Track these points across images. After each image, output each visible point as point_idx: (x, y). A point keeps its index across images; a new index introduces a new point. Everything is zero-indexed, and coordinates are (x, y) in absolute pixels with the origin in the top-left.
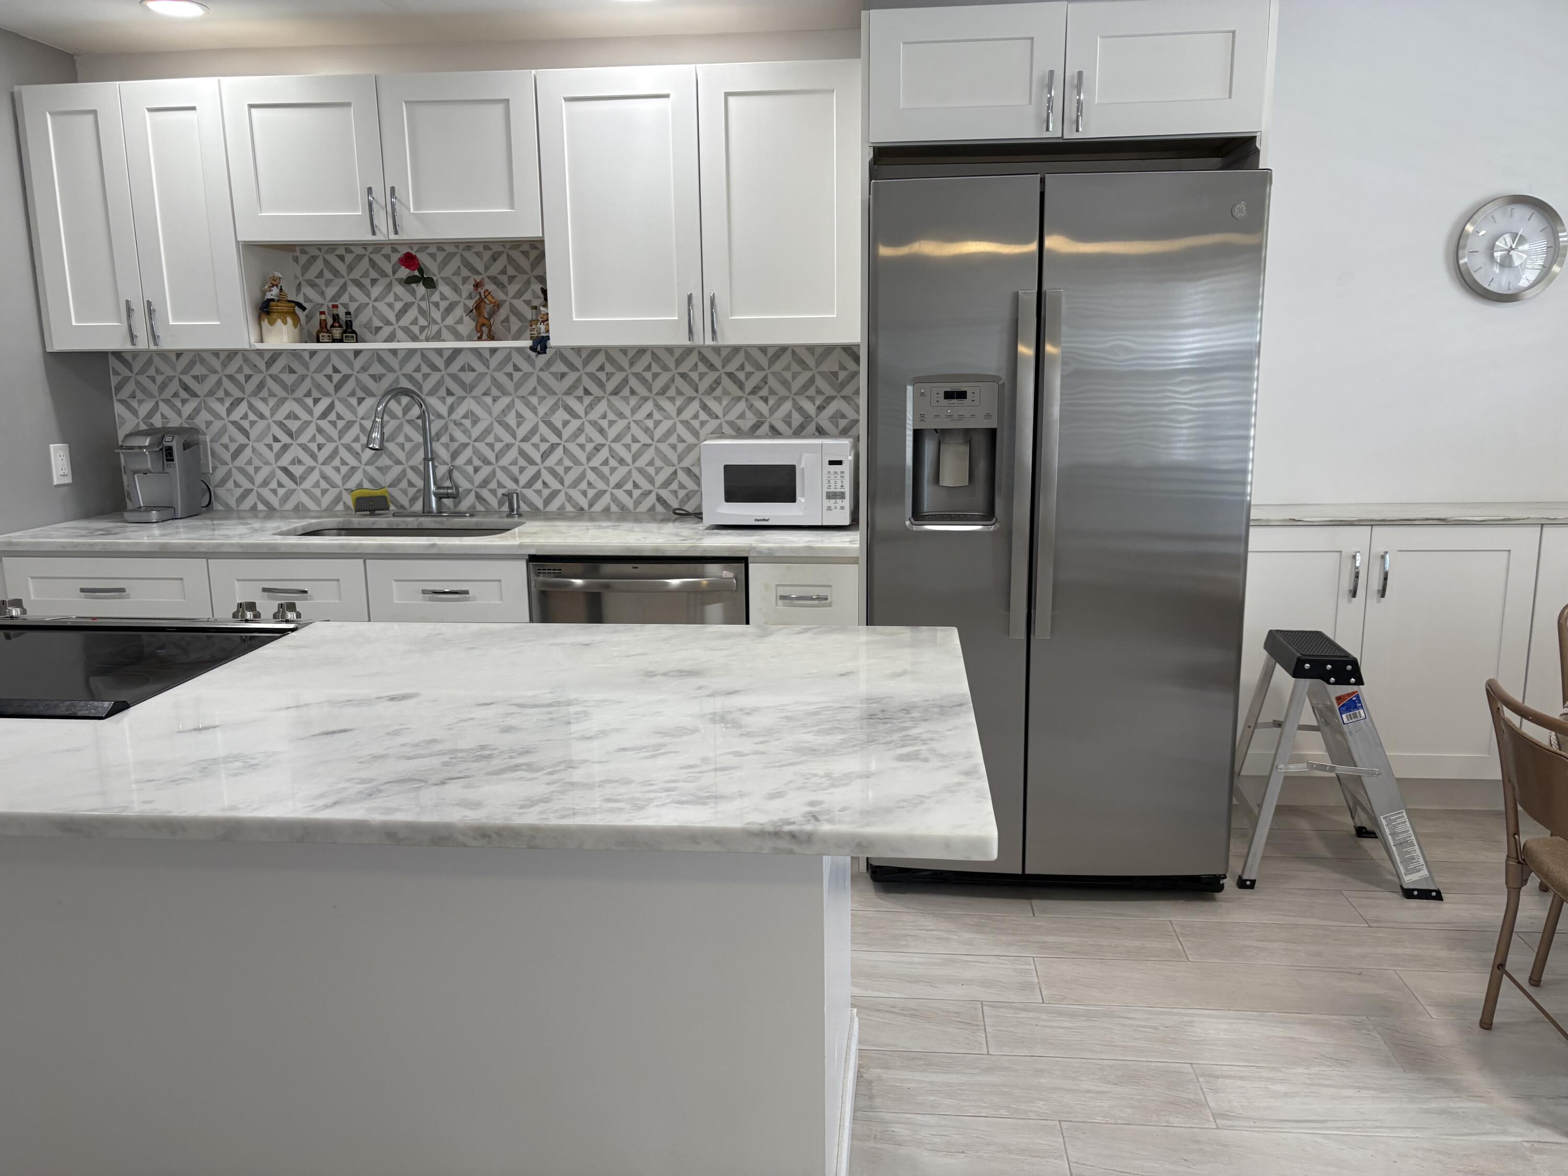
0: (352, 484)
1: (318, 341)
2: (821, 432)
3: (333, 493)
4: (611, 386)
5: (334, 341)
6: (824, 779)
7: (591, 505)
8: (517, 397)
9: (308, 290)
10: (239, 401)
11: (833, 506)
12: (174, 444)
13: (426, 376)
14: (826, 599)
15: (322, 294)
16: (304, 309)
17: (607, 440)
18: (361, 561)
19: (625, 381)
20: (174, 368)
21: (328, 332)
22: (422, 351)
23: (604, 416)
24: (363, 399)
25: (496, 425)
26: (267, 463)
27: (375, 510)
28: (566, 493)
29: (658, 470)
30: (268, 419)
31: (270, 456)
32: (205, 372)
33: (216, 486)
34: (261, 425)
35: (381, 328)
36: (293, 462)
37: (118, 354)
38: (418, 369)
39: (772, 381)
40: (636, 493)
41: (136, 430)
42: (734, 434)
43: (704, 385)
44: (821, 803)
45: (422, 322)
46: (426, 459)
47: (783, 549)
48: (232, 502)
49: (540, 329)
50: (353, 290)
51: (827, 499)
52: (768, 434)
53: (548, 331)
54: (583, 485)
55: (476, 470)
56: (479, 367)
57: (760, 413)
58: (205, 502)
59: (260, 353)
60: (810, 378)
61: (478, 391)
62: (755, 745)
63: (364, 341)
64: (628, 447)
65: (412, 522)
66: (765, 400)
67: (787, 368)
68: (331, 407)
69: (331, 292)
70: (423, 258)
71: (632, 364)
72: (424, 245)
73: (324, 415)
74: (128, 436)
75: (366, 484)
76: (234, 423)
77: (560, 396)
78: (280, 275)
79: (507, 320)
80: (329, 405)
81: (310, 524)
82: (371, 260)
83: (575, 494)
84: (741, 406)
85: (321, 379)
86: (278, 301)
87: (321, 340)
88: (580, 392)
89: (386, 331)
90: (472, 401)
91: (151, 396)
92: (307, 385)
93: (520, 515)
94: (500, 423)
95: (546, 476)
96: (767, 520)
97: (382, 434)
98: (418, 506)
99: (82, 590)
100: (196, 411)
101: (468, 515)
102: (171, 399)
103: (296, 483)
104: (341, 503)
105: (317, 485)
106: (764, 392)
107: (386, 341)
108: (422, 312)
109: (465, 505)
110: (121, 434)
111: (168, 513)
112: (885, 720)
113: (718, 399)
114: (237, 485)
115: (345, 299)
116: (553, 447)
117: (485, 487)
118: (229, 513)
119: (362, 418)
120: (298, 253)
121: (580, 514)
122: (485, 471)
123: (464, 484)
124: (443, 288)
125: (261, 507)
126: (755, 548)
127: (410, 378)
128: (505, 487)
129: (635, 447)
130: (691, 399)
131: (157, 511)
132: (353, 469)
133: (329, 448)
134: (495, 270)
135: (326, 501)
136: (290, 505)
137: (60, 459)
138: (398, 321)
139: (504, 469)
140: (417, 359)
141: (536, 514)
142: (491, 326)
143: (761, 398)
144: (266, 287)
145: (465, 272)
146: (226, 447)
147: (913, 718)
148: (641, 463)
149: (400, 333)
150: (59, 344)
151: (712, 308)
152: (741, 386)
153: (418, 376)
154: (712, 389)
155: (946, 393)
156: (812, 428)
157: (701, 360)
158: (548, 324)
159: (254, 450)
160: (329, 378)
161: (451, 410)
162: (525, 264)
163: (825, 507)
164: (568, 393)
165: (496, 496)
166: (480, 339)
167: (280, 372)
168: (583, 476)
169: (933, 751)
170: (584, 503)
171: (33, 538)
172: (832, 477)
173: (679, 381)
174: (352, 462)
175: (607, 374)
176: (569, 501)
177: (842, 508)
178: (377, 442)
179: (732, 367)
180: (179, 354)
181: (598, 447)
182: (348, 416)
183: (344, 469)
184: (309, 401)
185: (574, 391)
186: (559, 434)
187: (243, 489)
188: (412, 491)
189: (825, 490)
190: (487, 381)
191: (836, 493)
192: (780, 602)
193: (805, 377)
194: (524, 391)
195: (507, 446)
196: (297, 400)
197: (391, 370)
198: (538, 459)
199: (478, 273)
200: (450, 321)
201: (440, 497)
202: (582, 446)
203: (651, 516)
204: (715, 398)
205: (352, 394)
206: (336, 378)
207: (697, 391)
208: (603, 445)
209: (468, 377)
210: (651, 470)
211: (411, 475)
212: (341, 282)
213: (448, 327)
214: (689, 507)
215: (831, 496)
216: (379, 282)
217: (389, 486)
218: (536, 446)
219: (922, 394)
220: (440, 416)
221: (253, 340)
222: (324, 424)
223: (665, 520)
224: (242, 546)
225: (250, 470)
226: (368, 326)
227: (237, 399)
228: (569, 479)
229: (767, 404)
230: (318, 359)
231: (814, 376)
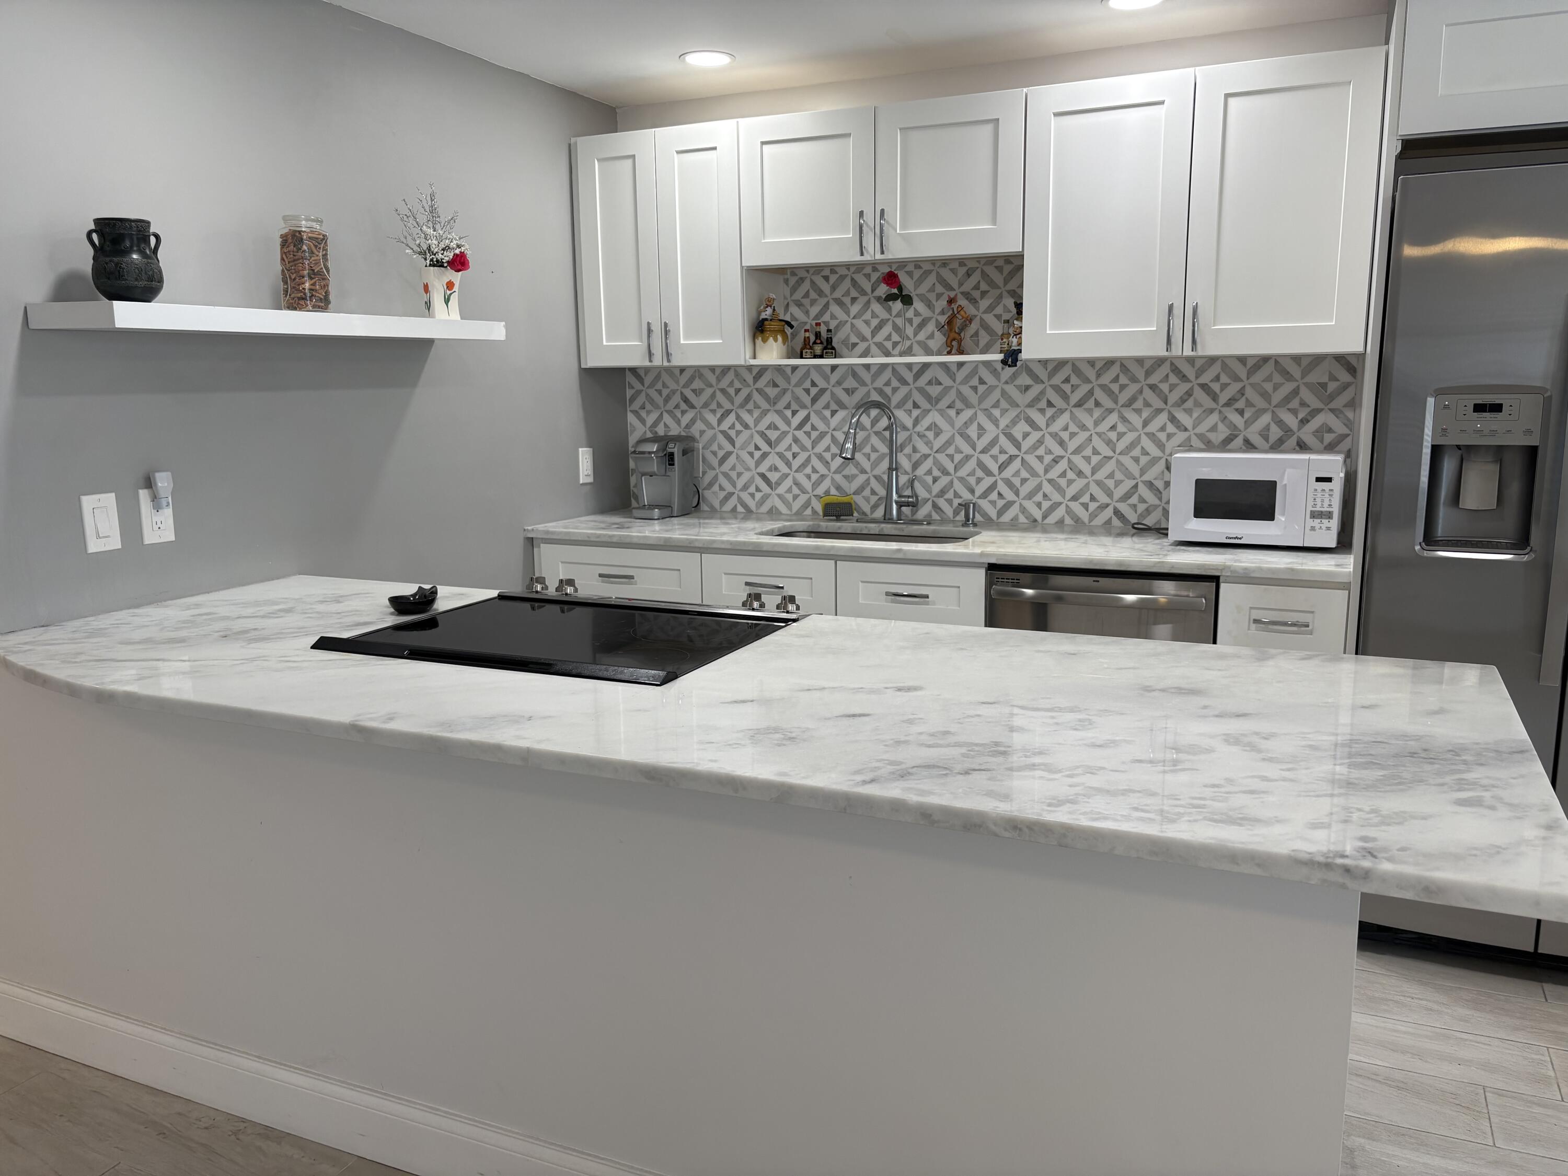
0: (820, 491)
1: (802, 357)
2: (1302, 447)
3: (803, 498)
4: (1075, 398)
5: (815, 357)
6: (1372, 815)
7: (1045, 517)
8: (980, 409)
9: (794, 310)
10: (728, 412)
11: (1318, 526)
12: (675, 450)
13: (895, 390)
14: (1307, 626)
15: (807, 313)
16: (791, 327)
17: (1066, 452)
18: (833, 562)
19: (1091, 393)
20: (677, 382)
21: (811, 348)
22: (893, 365)
23: (1066, 429)
24: (836, 411)
25: (958, 437)
26: (748, 469)
27: (841, 516)
28: (1021, 504)
29: (1118, 483)
30: (751, 429)
31: (751, 463)
32: (702, 386)
33: (704, 489)
34: (746, 434)
35: (857, 344)
36: (770, 469)
37: (633, 370)
38: (888, 384)
39: (1250, 393)
40: (1093, 506)
41: (643, 438)
42: (1203, 447)
43: (1173, 397)
44: (1374, 839)
45: (895, 337)
46: (890, 469)
47: (1260, 569)
48: (716, 504)
49: (1012, 342)
50: (835, 309)
51: (1311, 518)
52: (1241, 448)
53: (1020, 344)
54: (1039, 497)
55: (935, 480)
56: (947, 381)
57: (1235, 425)
58: (695, 504)
59: (750, 368)
60: (1294, 390)
61: (943, 404)
62: (1282, 772)
63: (841, 357)
64: (1088, 459)
65: (874, 528)
66: (1241, 412)
67: (1269, 379)
68: (807, 418)
69: (814, 310)
70: (903, 278)
71: (1099, 375)
72: (903, 263)
73: (800, 426)
74: (643, 441)
75: (833, 491)
76: (723, 432)
77: (1022, 408)
78: (774, 297)
79: (976, 334)
80: (804, 418)
81: (784, 526)
82: (852, 279)
83: (1030, 506)
84: (1214, 418)
85: (800, 392)
86: (771, 320)
87: (804, 356)
88: (1043, 404)
89: (862, 346)
90: (936, 413)
91: (657, 407)
92: (787, 397)
93: (975, 525)
94: (961, 435)
95: (1002, 487)
96: (1240, 539)
97: (855, 444)
98: (879, 513)
99: (601, 575)
100: (693, 421)
101: (925, 523)
102: (673, 410)
103: (772, 489)
104: (810, 508)
105: (789, 490)
106: (1240, 404)
107: (860, 357)
108: (896, 328)
109: (922, 513)
110: (632, 439)
111: (667, 512)
112: (1431, 760)
113: (1189, 412)
114: (721, 488)
115: (826, 317)
116: (1012, 458)
117: (942, 497)
118: (714, 513)
119: (834, 430)
120: (788, 276)
121: (1033, 525)
122: (944, 481)
123: (922, 493)
124: (918, 305)
125: (740, 509)
126: (1229, 567)
127: (880, 392)
128: (961, 497)
129: (1095, 459)
130: (1159, 411)
131: (659, 509)
132: (823, 477)
133: (803, 457)
134: (968, 286)
135: (796, 506)
136: (765, 508)
137: (585, 461)
138: (873, 337)
139: (961, 479)
140: (887, 374)
141: (990, 524)
142: (961, 341)
143: (1237, 410)
144: (762, 308)
145: (939, 289)
146: (715, 453)
147: (1465, 760)
148: (1100, 475)
149: (874, 349)
150: (592, 361)
151: (1194, 319)
152: (1215, 398)
153: (888, 390)
154: (1183, 401)
155: (1475, 405)
156: (1292, 442)
157: (1172, 371)
158: (1020, 337)
159: (738, 457)
160: (807, 391)
161: (916, 422)
162: (998, 279)
163: (1308, 527)
164: (1031, 405)
165: (952, 506)
166: (949, 353)
167: (765, 386)
168: (1039, 487)
169: (1500, 799)
170: (1038, 514)
171: (565, 528)
172: (1319, 495)
173: (1147, 393)
174: (822, 469)
175: (1072, 386)
176: (1023, 513)
177: (1328, 528)
178: (850, 451)
179: (1205, 378)
180: (682, 370)
181: (1056, 459)
182: (821, 427)
183: (814, 477)
184: (788, 413)
185: (1037, 403)
186: (1018, 446)
187: (727, 492)
188: (874, 499)
189: (1310, 508)
190: (952, 395)
191: (1322, 512)
192: (1253, 626)
193: (1288, 387)
194: (988, 403)
195: (967, 457)
196: (778, 412)
197: (863, 384)
198: (995, 470)
199: (952, 289)
200: (922, 336)
201: (900, 505)
202: (1040, 458)
203: (1107, 529)
204: (1185, 410)
205: (827, 407)
206: (814, 391)
207: (1166, 403)
208: (1062, 457)
209: (934, 391)
210: (1110, 483)
211: (874, 484)
212: (823, 301)
213: (919, 343)
214: (1150, 521)
215: (1314, 515)
216: (858, 300)
217: (854, 494)
218: (994, 458)
219: (1446, 407)
220: (905, 428)
221: (747, 357)
222: (800, 434)
223: (1121, 534)
224: (731, 543)
225: (734, 475)
226: (845, 342)
227: (727, 410)
228: (1025, 490)
229: (1243, 417)
230: (799, 374)
231: (1298, 387)
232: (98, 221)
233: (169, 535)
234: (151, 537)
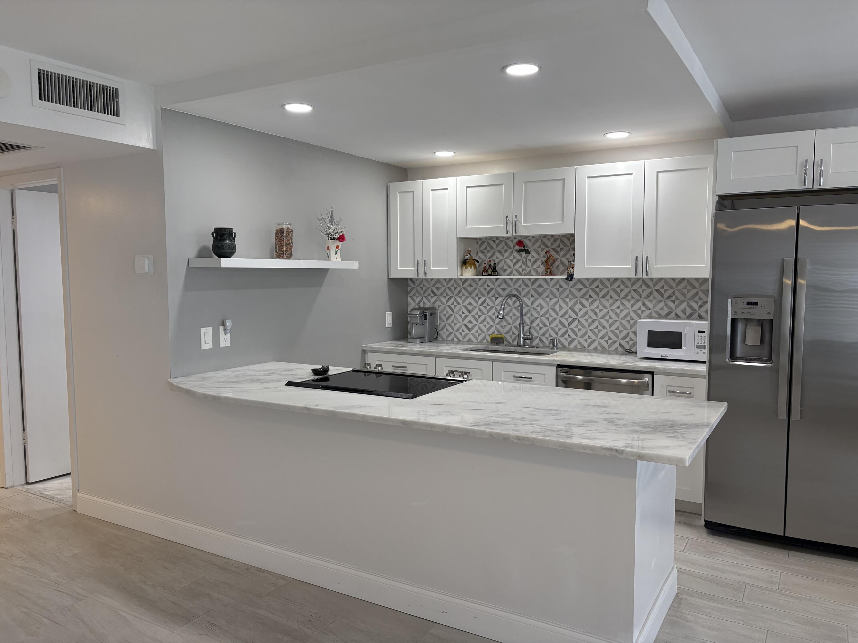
0: (490, 332)
1: (483, 275)
2: (701, 318)
3: (483, 335)
4: (601, 294)
5: (488, 275)
6: (636, 439)
7: (589, 346)
8: (560, 298)
9: (480, 254)
10: (451, 297)
11: (700, 352)
12: (427, 314)
13: (523, 289)
14: (691, 394)
15: (486, 256)
16: (478, 262)
17: (598, 318)
18: (491, 362)
19: (608, 292)
20: (430, 285)
21: (487, 271)
22: (522, 279)
23: (597, 307)
24: (498, 298)
25: (550, 310)
26: (459, 322)
27: (498, 343)
28: (578, 340)
29: (621, 332)
30: (461, 305)
31: (460, 319)
32: (440, 286)
33: (440, 331)
34: (458, 307)
35: (507, 269)
36: (469, 322)
37: (411, 280)
38: (520, 286)
39: (677, 294)
40: (610, 342)
41: (414, 308)
42: (657, 316)
43: (644, 295)
44: (631, 444)
45: (524, 267)
46: (520, 323)
47: (670, 369)
48: (445, 337)
49: (571, 271)
50: (498, 254)
51: (697, 348)
52: (674, 318)
53: (574, 272)
54: (586, 337)
55: (541, 328)
56: (546, 286)
57: (671, 307)
58: (435, 337)
59: (461, 279)
60: (696, 292)
61: (544, 296)
62: (616, 428)
63: (500, 275)
64: (607, 321)
65: (512, 349)
66: (674, 302)
67: (685, 287)
68: (485, 301)
69: (489, 255)
70: (526, 242)
71: (611, 285)
72: (526, 237)
73: (482, 304)
74: (412, 310)
75: (496, 332)
76: (449, 306)
77: (578, 298)
78: (471, 250)
79: (558, 266)
80: (484, 300)
81: (473, 347)
82: (505, 242)
83: (582, 341)
84: (662, 304)
85: (482, 289)
86: (469, 259)
87: (483, 274)
88: (587, 297)
89: (509, 271)
90: (541, 299)
91: (420, 295)
92: (477, 291)
93: (557, 349)
94: (552, 309)
95: (570, 332)
96: (667, 356)
97: (504, 312)
98: (516, 343)
99: (393, 366)
100: (436, 301)
101: (535, 347)
102: (428, 296)
103: (469, 331)
104: (486, 340)
105: (477, 332)
106: (673, 298)
107: (508, 275)
108: (524, 263)
109: (535, 343)
110: (409, 309)
111: (423, 340)
112: (671, 427)
113: (651, 301)
114: (447, 330)
115: (494, 258)
116: (574, 320)
117: (544, 336)
118: (443, 341)
119: (497, 306)
120: (478, 240)
121: (584, 349)
122: (545, 329)
123: (535, 334)
124: (533, 253)
125: (455, 339)
126: (657, 368)
127: (517, 290)
128: (552, 336)
129: (610, 321)
130: (638, 301)
131: (420, 339)
132: (492, 326)
133: (483, 317)
134: (555, 246)
135: (480, 339)
136: (466, 339)
137: (389, 318)
138: (514, 266)
139: (552, 328)
140: (520, 282)
141: (565, 348)
142: (551, 269)
143: (672, 301)
144: (466, 254)
145: (543, 247)
146: (445, 315)
147: (684, 427)
148: (613, 328)
149: (515, 272)
150: (393, 276)
151: (646, 261)
152: (662, 295)
153: (520, 289)
154: (648, 296)
155: (747, 302)
156: (696, 315)
157: (643, 283)
158: (574, 269)
159: (455, 317)
160: (485, 289)
161: (532, 303)
162: (568, 243)
163: (696, 352)
164: (582, 297)
165: (548, 340)
166: (546, 274)
167: (467, 287)
168: (586, 333)
169: (683, 436)
170: (586, 345)
171: (379, 346)
172: (700, 338)
173: (633, 293)
174: (491, 323)
175: (600, 289)
176: (579, 344)
177: (704, 353)
178: (501, 315)
179: (658, 287)
180: (432, 279)
181: (594, 321)
182: (491, 304)
183: (488, 326)
184: (477, 298)
185: (585, 296)
186: (577, 315)
187: (449, 332)
188: (514, 336)
189: (696, 344)
190: (548, 292)
191: (701, 345)
192: (668, 393)
193: (693, 292)
194: (563, 296)
195: (554, 319)
196: (472, 298)
197: (510, 286)
198: (567, 325)
199: (548, 247)
200: (535, 267)
201: (524, 339)
202: (586, 320)
203: (616, 352)
204: (649, 300)
205: (494, 296)
206: (488, 289)
207: (641, 297)
208: (596, 320)
209: (540, 290)
210: (617, 332)
211: (514, 330)
212: (493, 251)
213: (534, 269)
214: (633, 350)
215: (699, 347)
216: (507, 251)
217: (505, 334)
218: (567, 319)
219: (736, 303)
220: (527, 306)
221: (459, 275)
222: (482, 307)
223: (623, 354)
224: (448, 353)
225: (453, 324)
226: (502, 268)
227: (450, 297)
228: (580, 334)
229: (674, 304)
230: (482, 282)
231: (698, 291)
232: (215, 229)
233: (228, 344)
234: (223, 344)
